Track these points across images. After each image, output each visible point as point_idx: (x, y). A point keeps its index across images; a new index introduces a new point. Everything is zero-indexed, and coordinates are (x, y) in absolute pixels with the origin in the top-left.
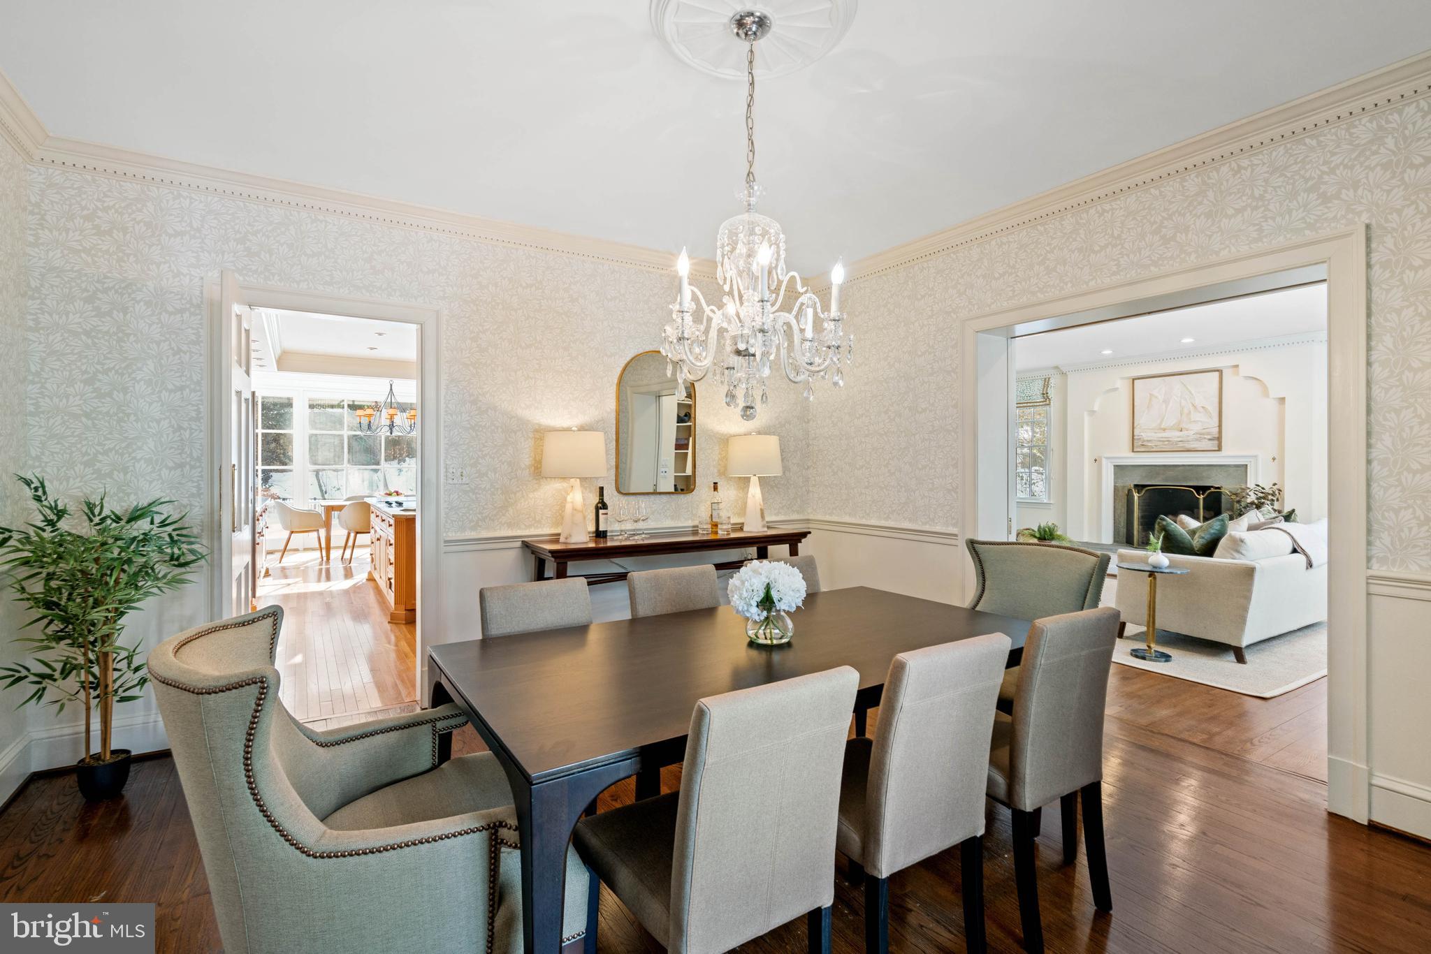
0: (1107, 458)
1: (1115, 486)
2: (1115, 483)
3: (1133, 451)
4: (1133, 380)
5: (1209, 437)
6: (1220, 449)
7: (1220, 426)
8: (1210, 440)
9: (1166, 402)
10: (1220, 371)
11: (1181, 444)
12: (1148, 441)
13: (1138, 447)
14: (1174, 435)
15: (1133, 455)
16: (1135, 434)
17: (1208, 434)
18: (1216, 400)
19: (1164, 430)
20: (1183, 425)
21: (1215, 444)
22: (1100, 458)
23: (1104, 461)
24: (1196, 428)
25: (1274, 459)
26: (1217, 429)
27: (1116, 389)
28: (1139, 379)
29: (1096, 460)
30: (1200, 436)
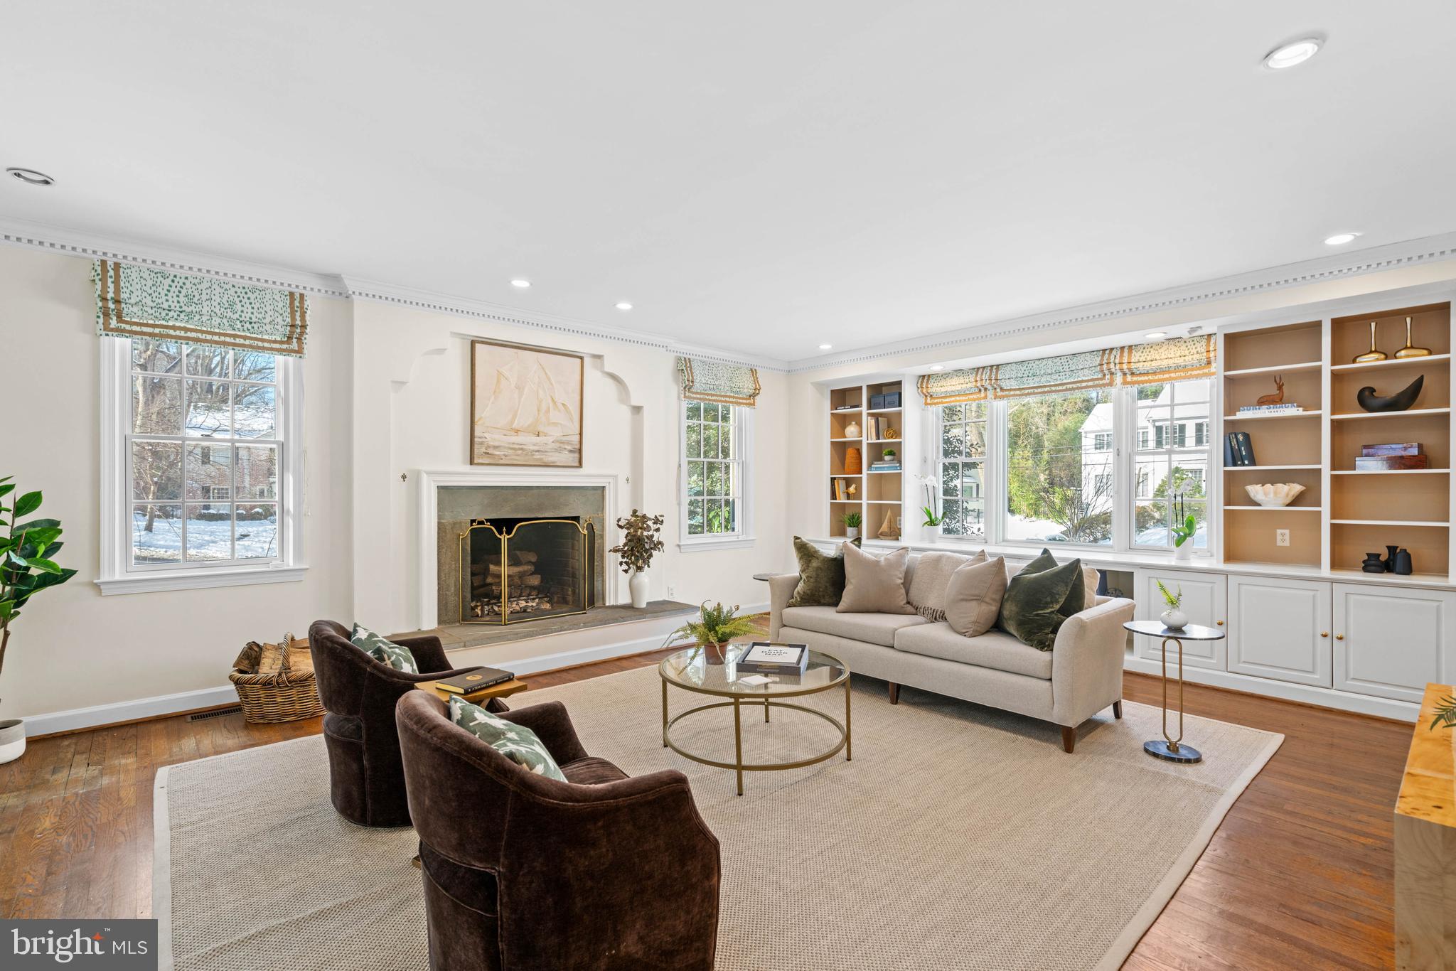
0: (428, 473)
1: (439, 523)
2: (440, 517)
3: (472, 463)
4: (473, 343)
5: (569, 447)
6: (580, 465)
7: (581, 434)
8: (571, 451)
9: (520, 388)
10: (582, 358)
11: (537, 456)
12: (496, 447)
13: (480, 456)
14: (529, 441)
15: (468, 468)
16: (477, 433)
17: (569, 443)
18: (578, 398)
19: (517, 431)
20: (541, 429)
21: (572, 459)
22: (418, 474)
23: (425, 477)
24: (556, 433)
25: (628, 480)
26: (577, 437)
27: (441, 351)
28: (483, 343)
29: (404, 477)
30: (560, 444)
